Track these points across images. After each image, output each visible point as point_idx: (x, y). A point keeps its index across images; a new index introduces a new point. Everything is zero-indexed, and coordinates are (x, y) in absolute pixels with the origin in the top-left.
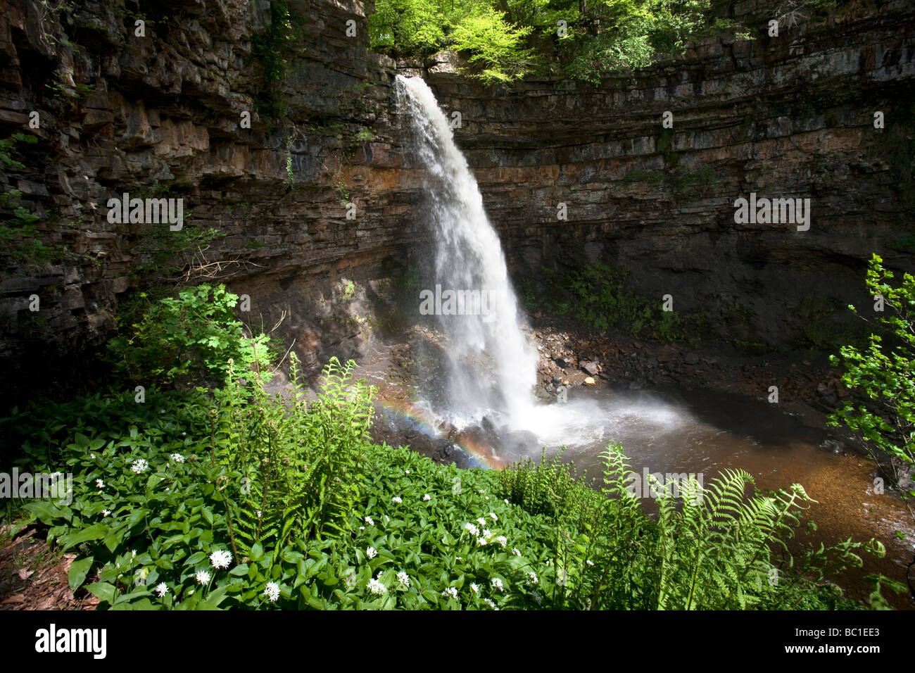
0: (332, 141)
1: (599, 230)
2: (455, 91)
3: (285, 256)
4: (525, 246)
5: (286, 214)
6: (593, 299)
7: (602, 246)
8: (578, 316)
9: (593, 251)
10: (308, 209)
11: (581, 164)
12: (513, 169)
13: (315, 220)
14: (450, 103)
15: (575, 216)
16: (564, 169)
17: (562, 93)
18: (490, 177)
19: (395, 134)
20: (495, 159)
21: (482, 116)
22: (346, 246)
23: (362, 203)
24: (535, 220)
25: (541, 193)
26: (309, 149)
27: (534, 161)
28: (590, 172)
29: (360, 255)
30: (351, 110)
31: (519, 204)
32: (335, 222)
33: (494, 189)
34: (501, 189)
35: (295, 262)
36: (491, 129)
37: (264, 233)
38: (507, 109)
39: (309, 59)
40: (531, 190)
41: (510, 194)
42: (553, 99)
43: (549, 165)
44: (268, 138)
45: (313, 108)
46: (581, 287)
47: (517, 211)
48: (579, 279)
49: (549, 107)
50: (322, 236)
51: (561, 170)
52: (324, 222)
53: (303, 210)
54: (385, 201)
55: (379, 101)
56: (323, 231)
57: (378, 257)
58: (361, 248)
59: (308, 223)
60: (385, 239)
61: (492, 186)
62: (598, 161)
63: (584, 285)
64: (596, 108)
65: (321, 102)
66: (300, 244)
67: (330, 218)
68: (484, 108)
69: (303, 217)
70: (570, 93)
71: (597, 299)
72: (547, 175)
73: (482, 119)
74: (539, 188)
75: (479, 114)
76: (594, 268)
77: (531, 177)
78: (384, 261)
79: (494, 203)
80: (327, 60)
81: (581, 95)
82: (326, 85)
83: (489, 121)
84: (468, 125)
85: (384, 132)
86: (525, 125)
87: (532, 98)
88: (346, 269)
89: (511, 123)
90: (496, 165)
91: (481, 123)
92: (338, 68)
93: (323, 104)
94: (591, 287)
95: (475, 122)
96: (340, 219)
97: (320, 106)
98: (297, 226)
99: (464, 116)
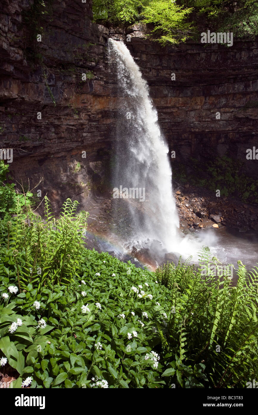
0: (70, 79)
1: (226, 137)
2: (144, 49)
3: (42, 146)
4: (181, 145)
6: (220, 178)
7: (228, 147)
8: (211, 188)
9: (222, 149)
10: (55, 119)
11: (218, 96)
12: (176, 98)
13: (59, 126)
14: (140, 57)
15: (212, 128)
16: (207, 99)
17: (209, 51)
18: (162, 103)
19: (107, 75)
20: (166, 92)
21: (159, 65)
22: (76, 141)
23: (86, 116)
24: (188, 130)
25: (192, 114)
26: (56, 83)
27: (189, 94)
28: (223, 101)
30: (81, 60)
31: (179, 120)
32: (71, 127)
33: (164, 110)
34: (169, 110)
35: (46, 150)
37: (29, 132)
38: (174, 61)
39: (56, 27)
40: (187, 112)
41: (175, 114)
42: (203, 55)
43: (198, 96)
44: (32, 76)
45: (59, 58)
46: (214, 171)
47: (178, 124)
48: (213, 166)
49: (201, 60)
50: (63, 135)
51: (206, 99)
52: (64, 127)
53: (52, 120)
54: (100, 116)
55: (98, 55)
56: (63, 132)
57: (95, 149)
58: (85, 143)
59: (55, 127)
60: (99, 138)
61: (164, 109)
62: (228, 94)
63: (215, 170)
64: (229, 61)
65: (63, 54)
66: (50, 140)
67: (68, 125)
68: (161, 61)
69: (52, 124)
70: (214, 51)
71: (223, 178)
72: (197, 103)
73: (159, 67)
74: (192, 111)
75: (158, 64)
76: (222, 160)
77: (187, 104)
78: (98, 151)
79: (164, 119)
80: (67, 28)
82: (66, 44)
83: (164, 68)
84: (151, 71)
85: (101, 74)
87: (190, 54)
88: (76, 155)
89: (177, 70)
90: (166, 96)
91: (158, 69)
92: (74, 33)
93: (64, 55)
94: (219, 171)
95: (155, 69)
96: (73, 125)
97: (63, 57)
98: (48, 129)
99: (149, 65)
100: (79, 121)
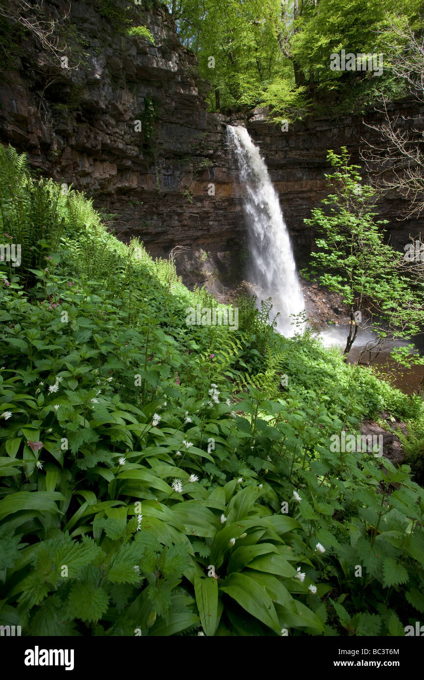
0: (187, 168)
2: (266, 131)
3: (164, 233)
5: (165, 210)
10: (177, 207)
12: (313, 181)
13: (182, 213)
14: (263, 140)
17: (341, 126)
18: (296, 187)
20: (299, 175)
21: (286, 146)
22: (202, 230)
23: (211, 204)
26: (173, 173)
29: (212, 236)
30: (198, 149)
32: (193, 215)
33: (300, 195)
34: (305, 195)
35: (170, 237)
36: (293, 155)
37: (152, 219)
38: (304, 141)
39: (171, 123)
41: (312, 199)
42: (335, 131)
44: (150, 168)
45: (175, 150)
49: (333, 137)
50: (186, 223)
52: (187, 215)
53: (174, 208)
54: (226, 203)
55: (216, 142)
56: (186, 220)
57: (224, 238)
58: (212, 232)
59: (178, 215)
60: (227, 227)
61: (299, 193)
65: (179, 146)
66: (173, 227)
67: (191, 212)
68: (287, 141)
69: (174, 211)
70: (348, 126)
73: (287, 149)
75: (283, 145)
78: (228, 241)
80: (181, 122)
81: (356, 126)
82: (181, 136)
83: (291, 149)
84: (277, 153)
85: (222, 161)
86: (318, 150)
87: (321, 131)
88: (203, 244)
89: (308, 150)
90: (300, 179)
91: (286, 151)
92: (189, 126)
95: (281, 151)
96: (197, 213)
97: (179, 148)
98: (171, 217)
99: (274, 148)
100: (203, 209)
